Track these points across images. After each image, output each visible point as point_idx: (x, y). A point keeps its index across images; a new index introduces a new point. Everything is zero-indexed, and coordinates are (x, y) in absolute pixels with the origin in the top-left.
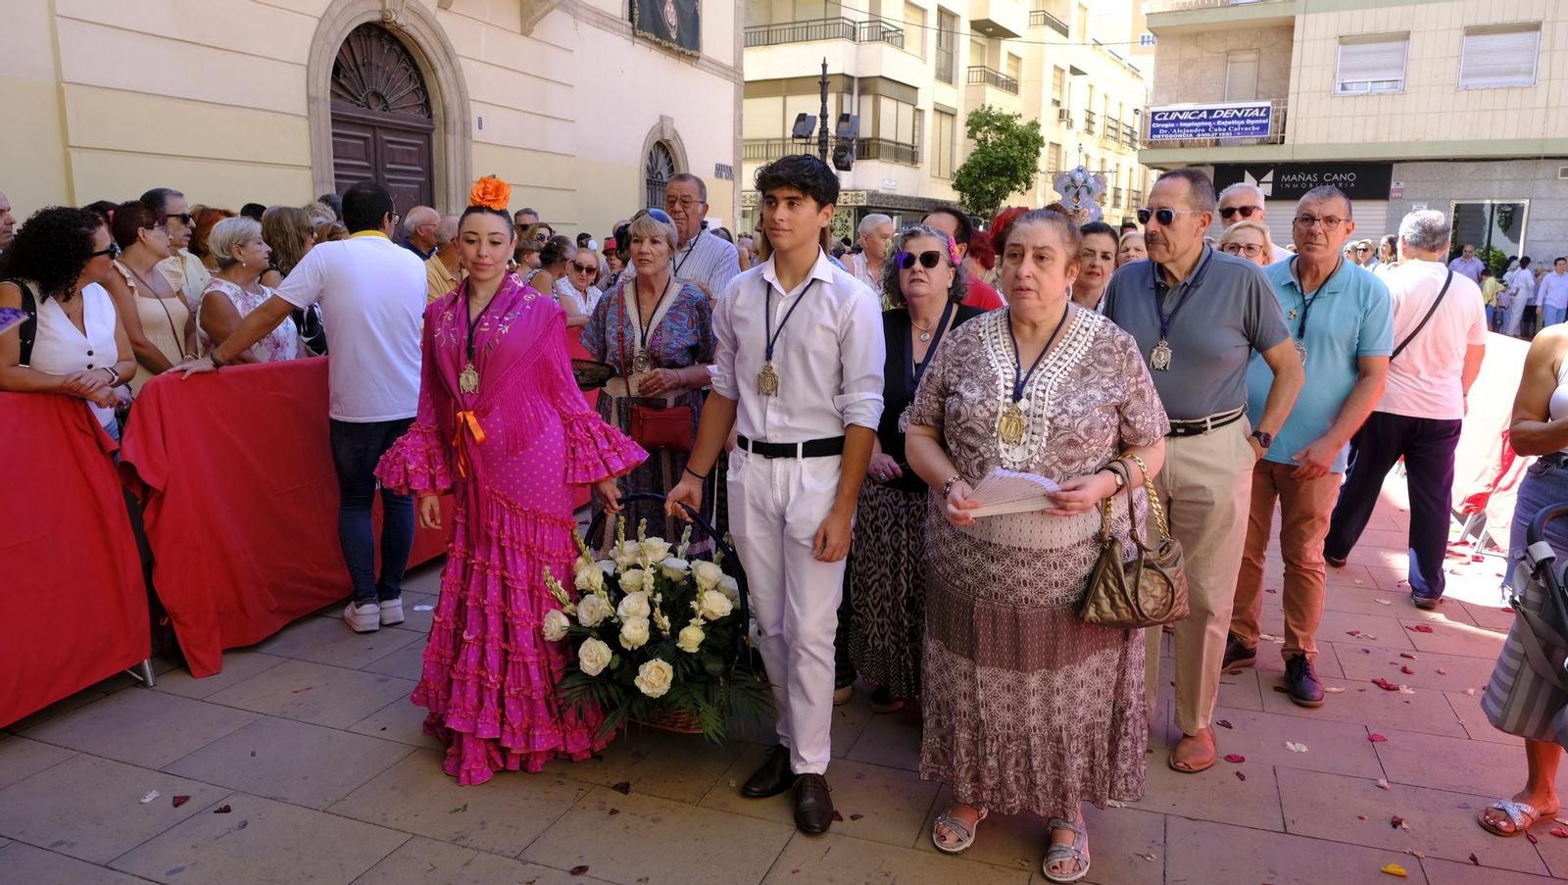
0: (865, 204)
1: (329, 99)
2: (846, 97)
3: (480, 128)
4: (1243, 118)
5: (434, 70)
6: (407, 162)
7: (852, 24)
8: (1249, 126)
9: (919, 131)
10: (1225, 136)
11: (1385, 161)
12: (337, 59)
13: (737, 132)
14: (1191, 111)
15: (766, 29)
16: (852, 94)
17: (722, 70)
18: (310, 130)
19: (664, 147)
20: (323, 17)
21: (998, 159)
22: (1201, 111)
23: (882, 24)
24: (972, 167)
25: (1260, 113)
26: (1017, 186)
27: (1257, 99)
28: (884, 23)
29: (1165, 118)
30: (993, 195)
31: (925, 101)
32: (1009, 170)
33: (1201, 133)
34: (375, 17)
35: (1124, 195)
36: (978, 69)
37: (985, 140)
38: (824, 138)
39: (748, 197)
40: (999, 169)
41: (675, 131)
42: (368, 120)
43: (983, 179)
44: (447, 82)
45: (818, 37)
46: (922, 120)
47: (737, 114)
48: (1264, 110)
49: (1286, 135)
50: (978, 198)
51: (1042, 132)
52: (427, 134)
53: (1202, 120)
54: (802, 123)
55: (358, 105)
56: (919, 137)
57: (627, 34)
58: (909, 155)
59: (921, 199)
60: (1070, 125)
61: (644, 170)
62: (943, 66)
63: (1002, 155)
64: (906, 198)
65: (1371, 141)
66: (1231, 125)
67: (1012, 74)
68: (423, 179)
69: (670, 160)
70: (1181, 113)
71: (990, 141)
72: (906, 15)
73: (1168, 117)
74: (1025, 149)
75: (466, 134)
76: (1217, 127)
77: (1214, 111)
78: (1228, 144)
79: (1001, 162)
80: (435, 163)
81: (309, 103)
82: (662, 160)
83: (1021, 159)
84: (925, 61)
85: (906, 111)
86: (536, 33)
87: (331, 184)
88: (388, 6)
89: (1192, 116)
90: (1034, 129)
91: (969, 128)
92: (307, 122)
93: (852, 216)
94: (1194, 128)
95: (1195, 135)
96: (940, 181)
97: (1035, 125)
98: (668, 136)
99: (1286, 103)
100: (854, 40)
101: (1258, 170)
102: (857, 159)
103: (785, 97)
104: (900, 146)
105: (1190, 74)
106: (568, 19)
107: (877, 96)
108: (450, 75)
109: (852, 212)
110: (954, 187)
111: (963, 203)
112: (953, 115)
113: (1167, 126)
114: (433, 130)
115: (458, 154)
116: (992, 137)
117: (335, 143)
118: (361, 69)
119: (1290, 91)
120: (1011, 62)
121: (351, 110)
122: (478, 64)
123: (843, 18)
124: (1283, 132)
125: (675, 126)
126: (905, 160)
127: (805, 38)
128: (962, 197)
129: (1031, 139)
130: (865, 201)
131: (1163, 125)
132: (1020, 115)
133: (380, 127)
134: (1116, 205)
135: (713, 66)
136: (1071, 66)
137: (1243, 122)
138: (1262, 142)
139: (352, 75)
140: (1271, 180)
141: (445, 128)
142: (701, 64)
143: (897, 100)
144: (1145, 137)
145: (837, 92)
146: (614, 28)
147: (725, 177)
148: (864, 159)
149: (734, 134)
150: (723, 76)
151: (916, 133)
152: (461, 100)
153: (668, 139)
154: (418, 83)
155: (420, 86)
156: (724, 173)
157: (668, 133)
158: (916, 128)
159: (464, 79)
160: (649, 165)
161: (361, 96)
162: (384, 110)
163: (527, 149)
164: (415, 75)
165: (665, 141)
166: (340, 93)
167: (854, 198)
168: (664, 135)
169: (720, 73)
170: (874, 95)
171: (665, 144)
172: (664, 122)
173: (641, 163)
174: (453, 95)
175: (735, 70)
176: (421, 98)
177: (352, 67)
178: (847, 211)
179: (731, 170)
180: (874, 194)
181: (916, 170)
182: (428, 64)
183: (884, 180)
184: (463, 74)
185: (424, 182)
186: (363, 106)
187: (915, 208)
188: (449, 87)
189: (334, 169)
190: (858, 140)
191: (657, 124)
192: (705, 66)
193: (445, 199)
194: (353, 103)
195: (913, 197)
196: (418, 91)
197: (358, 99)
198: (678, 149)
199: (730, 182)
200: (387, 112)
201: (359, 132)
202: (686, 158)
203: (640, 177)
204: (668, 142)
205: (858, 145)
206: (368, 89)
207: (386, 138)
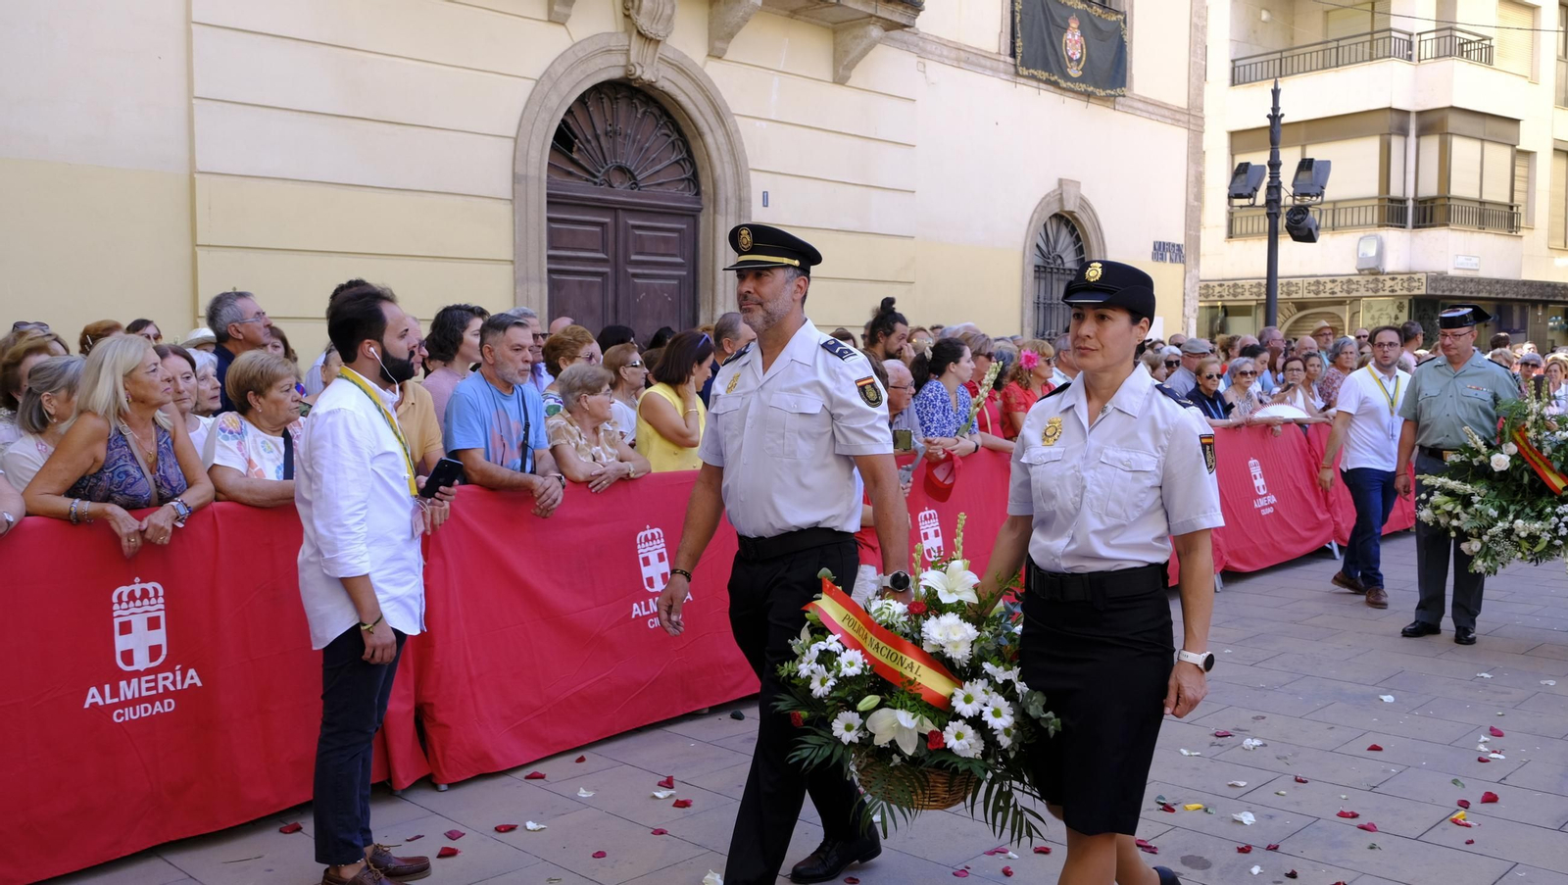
0: (1422, 291)
1: (545, 177)
2: (1396, 143)
3: (766, 204)
5: (701, 135)
6: (663, 252)
7: (1407, 37)
9: (1528, 182)
12: (563, 120)
13: (1191, 198)
15: (1278, 55)
16: (1403, 132)
17: (1167, 113)
18: (514, 216)
19: (1067, 222)
20: (541, 77)
23: (1458, 34)
28: (1462, 31)
31: (1535, 137)
34: (617, 74)
38: (1275, 197)
39: (1247, 287)
41: (1082, 199)
42: (604, 200)
44: (718, 149)
45: (1353, 60)
46: (1528, 167)
47: (1192, 172)
52: (692, 215)
54: (1243, 176)
55: (595, 183)
56: (1527, 192)
57: (1006, 73)
58: (1505, 218)
59: (1525, 283)
61: (1032, 252)
64: (1498, 281)
68: (685, 273)
69: (1078, 238)
72: (1500, 16)
75: (744, 213)
80: (701, 251)
81: (514, 183)
82: (1065, 238)
84: (1533, 80)
85: (1499, 157)
86: (857, 77)
87: (541, 281)
88: (633, 59)
92: (511, 206)
93: (1406, 311)
98: (1069, 207)
100: (1410, 58)
102: (1414, 227)
103: (1304, 147)
104: (1487, 207)
106: (911, 59)
107: (1445, 137)
108: (721, 139)
109: (1406, 303)
114: (699, 210)
117: (551, 233)
118: (603, 139)
121: (577, 190)
122: (764, 123)
123: (1390, 30)
125: (1084, 192)
126: (1498, 227)
127: (1333, 63)
130: (1424, 288)
133: (623, 209)
135: (1151, 108)
139: (588, 147)
141: (715, 208)
142: (1131, 107)
143: (1482, 140)
145: (1381, 135)
146: (984, 67)
147: (1171, 259)
148: (1425, 227)
149: (1187, 199)
150: (1170, 121)
151: (1518, 185)
152: (737, 171)
153: (1071, 209)
154: (684, 152)
155: (685, 156)
156: (1168, 255)
157: (1072, 202)
158: (1516, 178)
159: (742, 144)
160: (1043, 246)
161: (599, 172)
162: (632, 189)
163: (837, 230)
164: (680, 143)
165: (1067, 212)
166: (571, 169)
167: (1406, 285)
168: (1065, 203)
169: (1164, 116)
170: (1440, 134)
171: (1067, 216)
172: (1064, 187)
173: (1025, 243)
174: (726, 165)
175: (1189, 114)
176: (686, 170)
177: (589, 138)
178: (1398, 303)
179: (1179, 250)
180: (1440, 277)
181: (1518, 239)
182: (693, 128)
183: (1457, 256)
184: (741, 137)
185: (684, 276)
186: (601, 185)
187: (1514, 296)
188: (720, 154)
189: (548, 263)
190: (1416, 200)
191: (1054, 191)
192: (1138, 109)
193: (711, 297)
194: (587, 180)
195: (1510, 281)
196: (682, 163)
197: (595, 177)
198: (1088, 222)
199: (1179, 267)
200: (636, 190)
201: (595, 216)
202: (1102, 234)
203: (1024, 262)
204: (1071, 213)
205: (1415, 208)
206: (609, 162)
207: (632, 222)
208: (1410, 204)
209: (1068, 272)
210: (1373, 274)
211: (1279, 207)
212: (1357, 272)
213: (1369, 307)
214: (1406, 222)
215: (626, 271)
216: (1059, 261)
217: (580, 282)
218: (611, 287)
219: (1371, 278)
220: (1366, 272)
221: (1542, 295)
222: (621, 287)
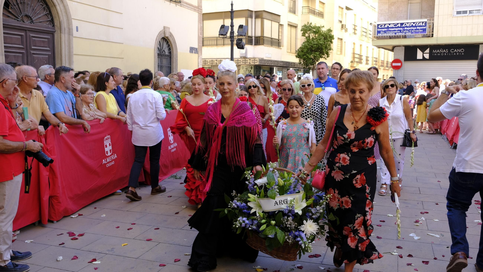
0: (258, 64)
2: (250, 20)
3: (77, 31)
4: (415, 26)
5: (55, 6)
6: (43, 46)
8: (418, 29)
9: (282, 33)
10: (408, 34)
11: (476, 44)
13: (199, 34)
14: (394, 24)
16: (251, 17)
17: (192, 7)
19: (166, 40)
21: (314, 44)
22: (398, 24)
24: (304, 48)
25: (422, 24)
26: (323, 56)
27: (421, 18)
29: (383, 27)
30: (313, 60)
31: (284, 21)
32: (320, 49)
33: (398, 33)
35: (370, 59)
36: (307, 8)
37: (309, 37)
38: (232, 35)
39: (209, 61)
40: (315, 49)
41: (171, 33)
42: (22, 27)
43: (308, 54)
44: (61, 11)
46: (282, 29)
47: (200, 27)
48: (424, 23)
49: (434, 33)
50: (306, 61)
51: (333, 33)
52: (52, 33)
53: (399, 27)
54: (223, 29)
55: (18, 21)
56: (282, 36)
58: (276, 43)
59: (282, 62)
60: (346, 31)
61: (156, 49)
62: (292, 6)
63: (316, 43)
64: (276, 61)
65: (469, 35)
66: (411, 29)
67: (321, 10)
68: (50, 53)
69: (169, 45)
70: (390, 24)
71: (311, 37)
73: (384, 26)
74: (326, 41)
75: (70, 33)
76: (404, 30)
77: (403, 23)
78: (410, 37)
79: (316, 46)
80: (56, 46)
82: (165, 45)
83: (325, 45)
84: (283, 5)
85: (276, 25)
87: (2, 55)
89: (394, 26)
90: (329, 32)
91: (302, 32)
93: (253, 69)
94: (395, 31)
95: (395, 33)
96: (291, 54)
97: (330, 31)
98: (167, 35)
99: (433, 20)
101: (423, 48)
102: (255, 45)
103: (224, 19)
104: (273, 40)
105: (393, 8)
107: (262, 19)
108: (62, 8)
109: (253, 67)
110: (296, 56)
111: (300, 63)
112: (296, 27)
113: (384, 30)
114: (55, 32)
115: (66, 42)
116: (312, 35)
117: (4, 37)
118: (20, 5)
119: (435, 15)
120: (321, 5)
121: (13, 22)
122: (76, 3)
124: (433, 32)
125: (171, 31)
126: (275, 45)
128: (300, 61)
129: (328, 36)
130: (258, 62)
131: (382, 30)
132: (323, 27)
133: (28, 30)
134: (367, 64)
135: (188, 6)
136: (346, 7)
137: (415, 28)
138: (424, 36)
139: (15, 8)
140: (428, 52)
141: (60, 31)
142: (183, 5)
143: (271, 21)
144: (375, 34)
145: (246, 17)
147: (195, 52)
148: (257, 45)
149: (198, 34)
150: (193, 10)
151: (280, 34)
152: (68, 19)
153: (168, 36)
154: (48, 11)
155: (49, 13)
156: (194, 51)
157: (168, 34)
158: (280, 32)
159: (69, 10)
160: (159, 47)
161: (19, 17)
162: (31, 23)
163: (100, 40)
164: (47, 8)
165: (166, 37)
166: (9, 15)
167: (253, 61)
168: (166, 34)
169: (191, 8)
170: (261, 18)
171: (166, 38)
172: (165, 29)
173: (155, 46)
174: (64, 17)
175: (198, 8)
176: (49, 18)
177: (15, 4)
178: (251, 67)
179: (197, 50)
180: (262, 60)
181: (280, 49)
182: (52, 3)
183: (266, 53)
184: (68, 7)
185: (50, 54)
186: (20, 21)
187: (280, 65)
188: (62, 13)
189: (5, 49)
190: (255, 37)
191: (162, 30)
192: (185, 6)
193: (60, 62)
194: (15, 19)
195: (279, 61)
196: (47, 15)
197: (18, 18)
198: (172, 40)
199: (197, 55)
200: (32, 24)
201: (18, 32)
202: (176, 44)
203: (155, 53)
204: (167, 37)
205: (255, 39)
206: (22, 13)
207: (31, 35)
208: (253, 38)
209: (166, 56)
210: (244, 58)
211: (234, 38)
212: (240, 57)
213: (243, 68)
214: (252, 43)
215: (30, 52)
216: (164, 52)
217: (15, 56)
218: (25, 57)
219: (244, 59)
220: (242, 57)
221: (286, 65)
222: (29, 58)
